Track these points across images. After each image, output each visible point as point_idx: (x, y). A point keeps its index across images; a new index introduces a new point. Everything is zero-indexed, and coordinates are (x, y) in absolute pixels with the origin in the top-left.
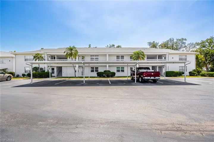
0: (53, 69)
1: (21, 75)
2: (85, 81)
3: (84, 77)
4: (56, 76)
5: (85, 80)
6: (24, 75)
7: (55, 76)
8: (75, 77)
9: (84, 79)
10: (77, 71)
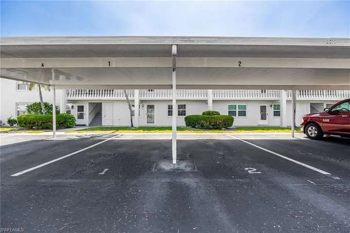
0: (81, 108)
1: (5, 121)
2: (178, 142)
3: (174, 128)
4: (87, 125)
5: (179, 138)
6: (11, 122)
7: (85, 125)
8: (132, 128)
9: (174, 135)
10: (136, 113)
